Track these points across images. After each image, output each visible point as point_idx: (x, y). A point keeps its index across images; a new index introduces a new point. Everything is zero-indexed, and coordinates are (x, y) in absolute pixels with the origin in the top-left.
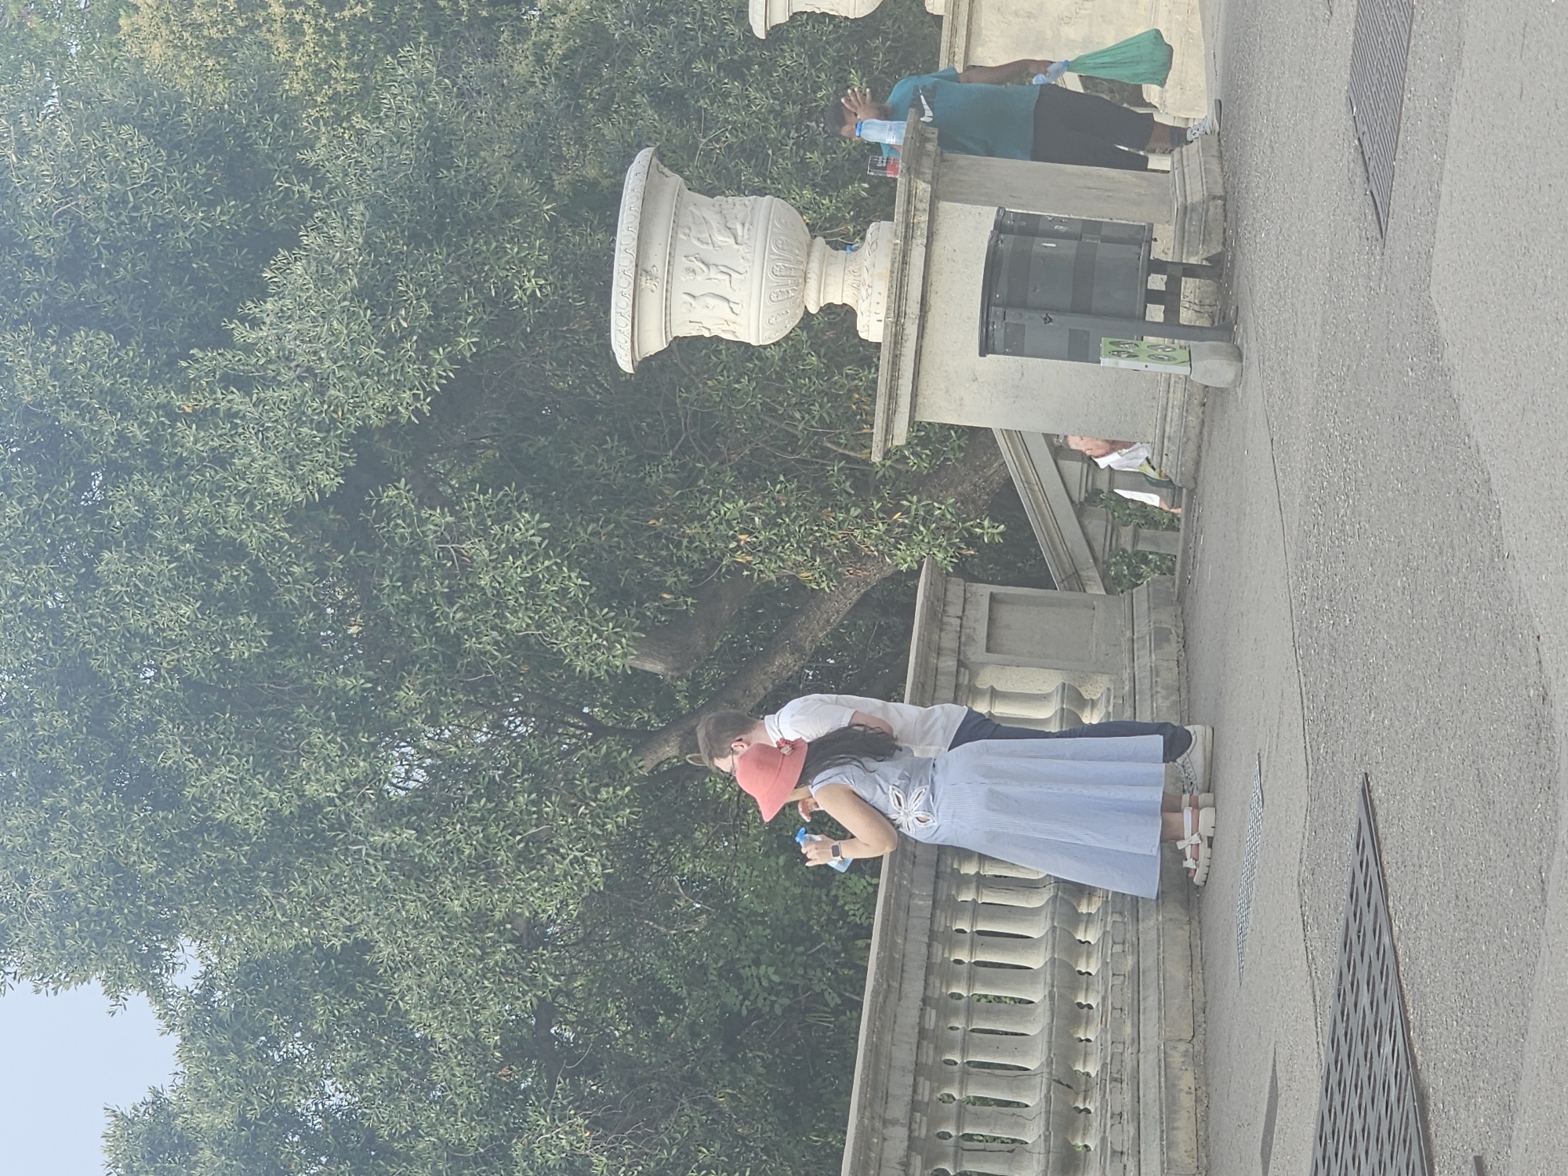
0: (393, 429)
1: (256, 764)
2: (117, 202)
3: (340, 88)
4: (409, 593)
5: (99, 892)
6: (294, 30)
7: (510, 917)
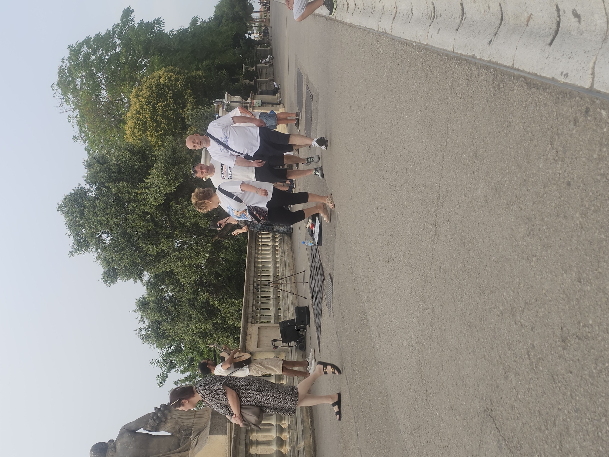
0: (171, 193)
1: (154, 245)
2: (125, 162)
3: (159, 144)
4: (175, 217)
5: (131, 266)
6: (151, 136)
7: (195, 264)
